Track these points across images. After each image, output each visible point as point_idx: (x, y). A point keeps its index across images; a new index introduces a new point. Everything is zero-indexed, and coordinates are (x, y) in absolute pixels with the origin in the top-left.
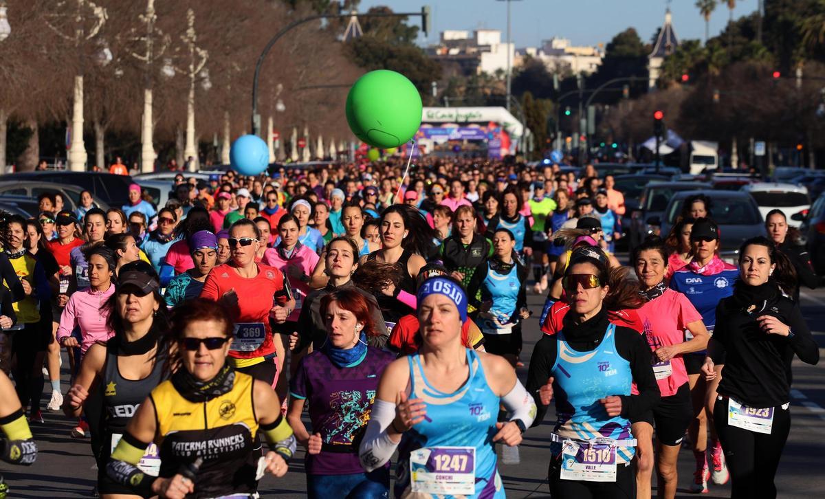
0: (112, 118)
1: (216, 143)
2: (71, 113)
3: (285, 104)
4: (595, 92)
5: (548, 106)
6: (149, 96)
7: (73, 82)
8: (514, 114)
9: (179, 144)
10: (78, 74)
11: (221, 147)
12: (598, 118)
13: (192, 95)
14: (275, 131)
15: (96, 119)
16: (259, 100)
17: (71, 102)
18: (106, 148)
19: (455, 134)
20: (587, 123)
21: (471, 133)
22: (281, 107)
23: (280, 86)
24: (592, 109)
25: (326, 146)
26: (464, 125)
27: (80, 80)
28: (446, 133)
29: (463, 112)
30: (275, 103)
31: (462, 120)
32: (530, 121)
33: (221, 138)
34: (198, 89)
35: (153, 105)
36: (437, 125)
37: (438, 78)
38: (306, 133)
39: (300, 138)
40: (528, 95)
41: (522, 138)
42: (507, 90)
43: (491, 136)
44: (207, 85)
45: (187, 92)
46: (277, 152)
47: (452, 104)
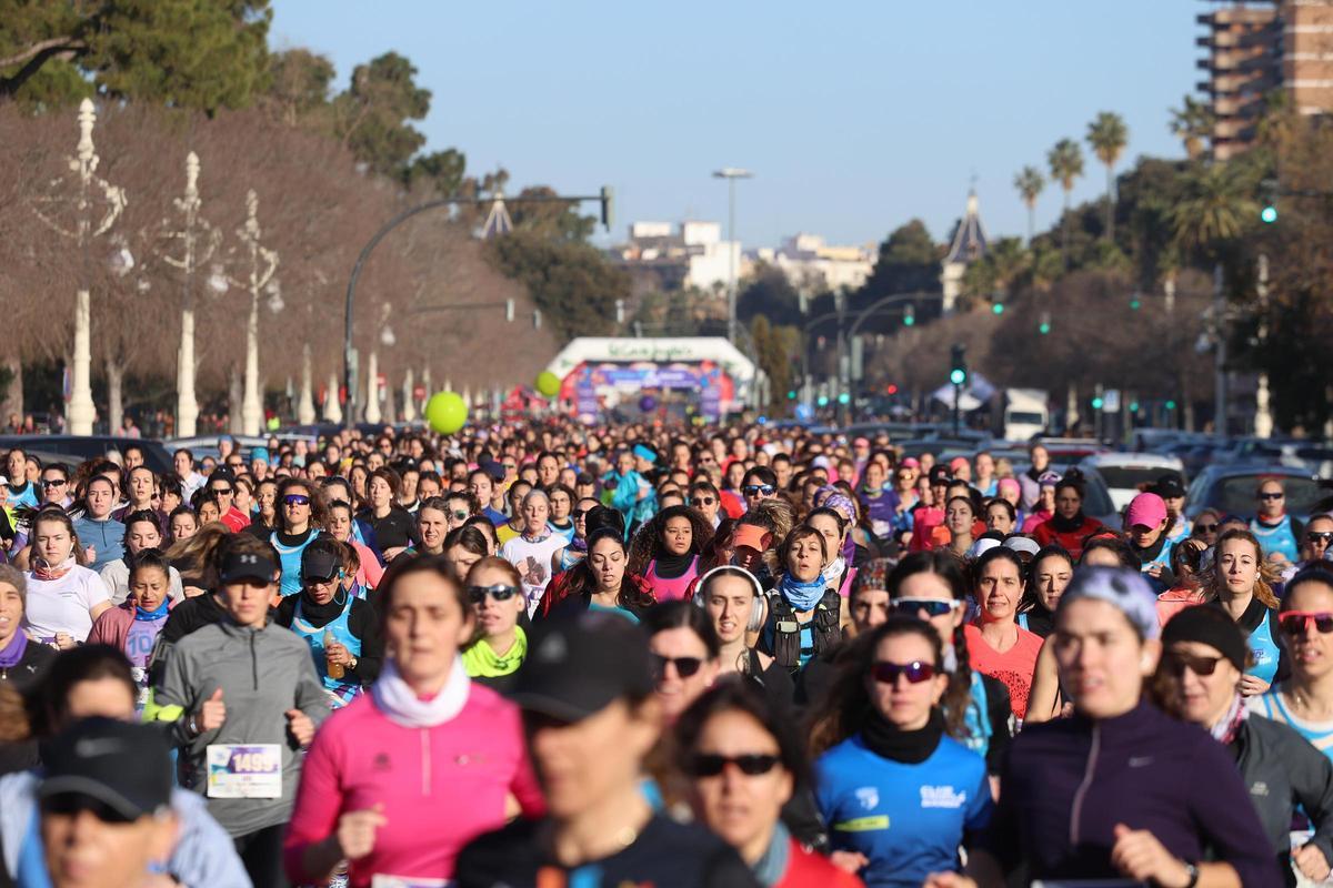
0: (133, 355)
1: (290, 392)
2: (71, 347)
3: (396, 333)
4: (863, 315)
5: (792, 336)
6: (189, 321)
7: (75, 300)
8: (740, 347)
9: (234, 394)
10: (81, 287)
11: (299, 398)
12: (868, 357)
13: (254, 319)
14: (380, 374)
15: (109, 357)
16: (355, 328)
17: (71, 331)
18: (124, 400)
19: (652, 378)
20: (851, 363)
21: (676, 376)
22: (388, 338)
23: (387, 307)
24: (857, 343)
26: (664, 365)
27: (85, 297)
28: (638, 376)
29: (664, 346)
30: (380, 331)
31: (662, 357)
32: (766, 359)
33: (298, 384)
34: (263, 311)
35: (196, 336)
36: (624, 365)
37: (626, 295)
38: (427, 377)
39: (418, 384)
40: (761, 320)
41: (752, 385)
42: (729, 312)
43: (705, 382)
44: (277, 305)
45: (247, 315)
46: (382, 406)
47: (647, 334)
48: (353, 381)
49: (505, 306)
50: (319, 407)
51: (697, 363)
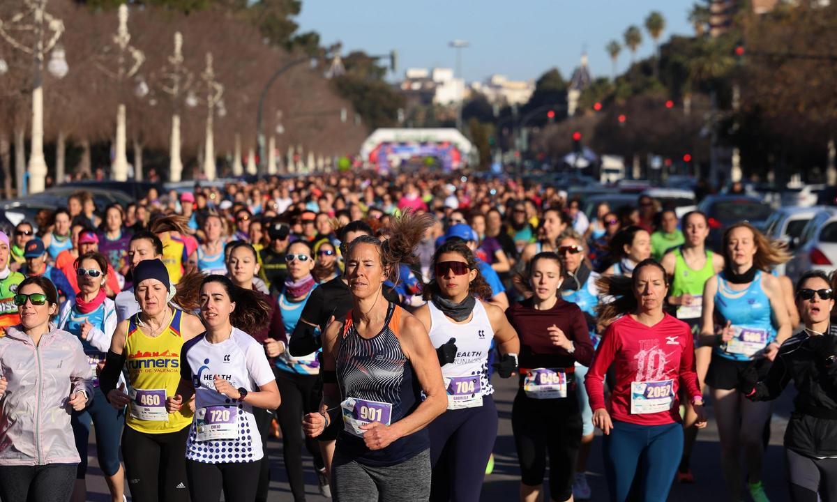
0: (148, 139)
1: (229, 157)
2: (114, 134)
3: (285, 126)
4: (528, 117)
5: (490, 129)
6: (176, 121)
7: (116, 112)
8: (464, 133)
9: (200, 158)
10: (120, 102)
11: (233, 160)
12: (530, 139)
13: (210, 120)
14: (277, 147)
15: (135, 139)
16: (263, 124)
17: (115, 126)
18: (143, 161)
19: (417, 150)
20: (521, 142)
21: (429, 150)
22: (280, 129)
23: (279, 114)
24: (525, 132)
25: (316, 160)
26: (424, 144)
27: (122, 109)
28: (409, 149)
29: (423, 134)
30: (275, 126)
31: (422, 140)
32: (476, 140)
33: (233, 154)
34: (215, 116)
35: (182, 129)
36: (403, 144)
37: (404, 107)
38: (300, 150)
39: (296, 153)
40: (474, 121)
41: (470, 155)
42: (456, 115)
43: (445, 152)
44: (222, 112)
45: (206, 117)
46: (277, 165)
47: (415, 126)
48: (262, 152)
49: (339, 113)
50: (244, 165)
51: (440, 143)
